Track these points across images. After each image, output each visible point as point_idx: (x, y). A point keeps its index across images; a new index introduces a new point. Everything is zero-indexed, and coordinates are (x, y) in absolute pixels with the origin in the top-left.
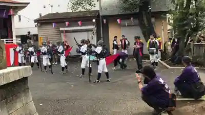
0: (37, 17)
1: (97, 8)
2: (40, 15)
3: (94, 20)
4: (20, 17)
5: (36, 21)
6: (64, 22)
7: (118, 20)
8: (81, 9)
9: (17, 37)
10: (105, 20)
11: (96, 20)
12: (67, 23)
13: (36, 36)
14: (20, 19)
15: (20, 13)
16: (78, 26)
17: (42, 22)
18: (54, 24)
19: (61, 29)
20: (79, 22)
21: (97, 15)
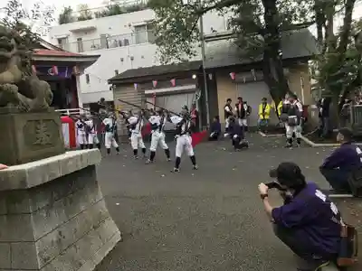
0: (113, 75)
1: (199, 58)
2: (117, 72)
3: (194, 77)
4: (88, 76)
5: (110, 81)
6: (151, 81)
7: (231, 74)
8: (174, 60)
9: (84, 105)
10: (210, 76)
11: (198, 76)
12: (155, 82)
13: (112, 103)
14: (88, 80)
15: (88, 70)
16: (171, 86)
17: (119, 82)
18: (135, 85)
19: (147, 92)
20: (173, 81)
21: (198, 68)
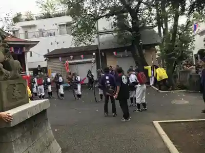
0: (46, 53)
1: (96, 43)
2: (48, 50)
3: (94, 54)
4: (31, 53)
5: (45, 56)
6: (69, 56)
7: (114, 53)
8: (82, 45)
9: (30, 70)
10: (103, 54)
11: (96, 53)
12: (71, 57)
13: (46, 68)
14: (31, 55)
15: (31, 49)
16: (81, 58)
17: (50, 57)
18: (60, 58)
19: (67, 62)
20: (82, 56)
21: (96, 49)
